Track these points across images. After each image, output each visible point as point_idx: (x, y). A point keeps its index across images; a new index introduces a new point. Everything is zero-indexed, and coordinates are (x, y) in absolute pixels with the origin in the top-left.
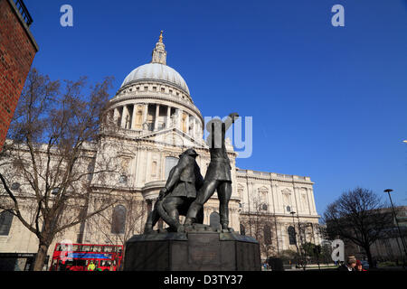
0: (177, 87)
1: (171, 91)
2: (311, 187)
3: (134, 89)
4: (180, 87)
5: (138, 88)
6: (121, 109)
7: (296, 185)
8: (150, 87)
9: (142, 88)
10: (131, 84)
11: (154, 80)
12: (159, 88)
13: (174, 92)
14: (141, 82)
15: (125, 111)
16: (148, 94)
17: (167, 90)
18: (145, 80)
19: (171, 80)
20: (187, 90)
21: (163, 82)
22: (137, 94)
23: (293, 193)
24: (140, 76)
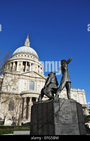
0: (34, 55)
1: (31, 57)
2: (84, 93)
3: (18, 56)
4: (35, 55)
5: (19, 56)
6: (12, 63)
7: (79, 93)
8: (24, 55)
9: (21, 55)
10: (16, 54)
11: (25, 53)
12: (27, 55)
13: (33, 57)
14: (20, 53)
15: (14, 64)
16: (23, 58)
17: (30, 56)
18: (22, 52)
19: (31, 53)
20: (38, 56)
21: (29, 53)
22: (19, 58)
23: (77, 95)
24: (20, 51)
